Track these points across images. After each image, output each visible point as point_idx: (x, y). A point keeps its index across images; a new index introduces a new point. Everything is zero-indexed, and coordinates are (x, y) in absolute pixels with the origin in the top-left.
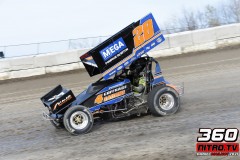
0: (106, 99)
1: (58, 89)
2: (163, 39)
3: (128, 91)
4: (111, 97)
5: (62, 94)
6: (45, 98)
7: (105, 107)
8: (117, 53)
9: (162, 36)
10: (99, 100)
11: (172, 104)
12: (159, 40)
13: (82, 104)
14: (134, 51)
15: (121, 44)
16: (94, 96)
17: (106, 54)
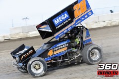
0: (55, 53)
1: (23, 47)
2: (92, 13)
3: (69, 47)
4: (58, 52)
5: (26, 49)
6: (14, 53)
7: (54, 58)
8: (64, 21)
9: (91, 11)
10: (50, 53)
11: (98, 56)
12: (90, 14)
13: (39, 56)
14: (75, 20)
15: (66, 15)
16: (47, 51)
17: (56, 22)
